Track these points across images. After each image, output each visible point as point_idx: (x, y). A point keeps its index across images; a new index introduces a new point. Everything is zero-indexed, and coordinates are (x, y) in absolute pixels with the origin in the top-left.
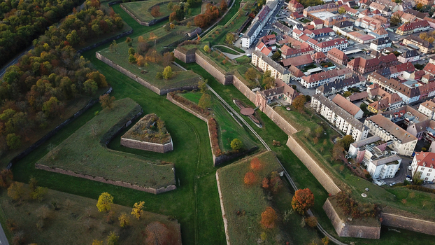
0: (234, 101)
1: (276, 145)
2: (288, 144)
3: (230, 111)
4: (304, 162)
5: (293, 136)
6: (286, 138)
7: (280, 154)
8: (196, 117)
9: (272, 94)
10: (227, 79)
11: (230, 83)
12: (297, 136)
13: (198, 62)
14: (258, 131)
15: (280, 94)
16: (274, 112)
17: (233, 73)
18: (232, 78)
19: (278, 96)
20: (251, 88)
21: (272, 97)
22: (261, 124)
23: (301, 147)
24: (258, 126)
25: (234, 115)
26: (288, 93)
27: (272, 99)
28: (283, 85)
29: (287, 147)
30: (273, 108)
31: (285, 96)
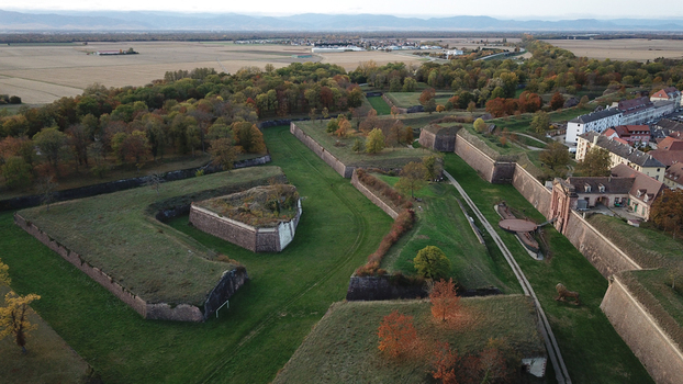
0: (496, 207)
2: (607, 304)
3: (471, 214)
6: (601, 284)
7: (567, 323)
8: (385, 214)
9: (594, 190)
10: (499, 170)
11: (505, 177)
13: (459, 152)
14: (527, 265)
15: (620, 196)
16: (587, 226)
17: (516, 159)
18: (513, 170)
19: (612, 198)
20: (543, 180)
21: (593, 198)
22: (540, 251)
23: (641, 308)
24: (534, 255)
25: (477, 223)
26: (644, 192)
27: (592, 202)
28: (632, 176)
29: (600, 314)
30: (588, 217)
31: (633, 199)
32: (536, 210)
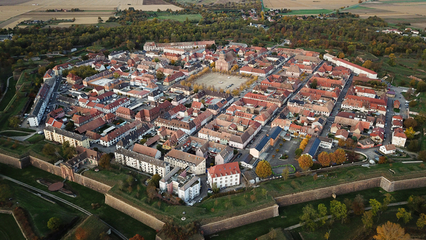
0: (38, 181)
1: (96, 208)
2: (107, 202)
3: (37, 193)
4: (126, 213)
5: (109, 193)
6: (103, 197)
7: (102, 214)
9: (77, 162)
10: (22, 161)
11: (27, 164)
12: (112, 192)
14: (74, 201)
15: (85, 160)
16: (84, 178)
17: (28, 154)
18: (29, 159)
19: (83, 162)
20: (53, 163)
21: (77, 165)
22: (74, 194)
23: (119, 200)
24: (72, 196)
25: (42, 195)
26: (92, 156)
27: (78, 166)
28: (84, 151)
29: (107, 205)
30: (82, 175)
31: (89, 159)
32: (54, 175)
